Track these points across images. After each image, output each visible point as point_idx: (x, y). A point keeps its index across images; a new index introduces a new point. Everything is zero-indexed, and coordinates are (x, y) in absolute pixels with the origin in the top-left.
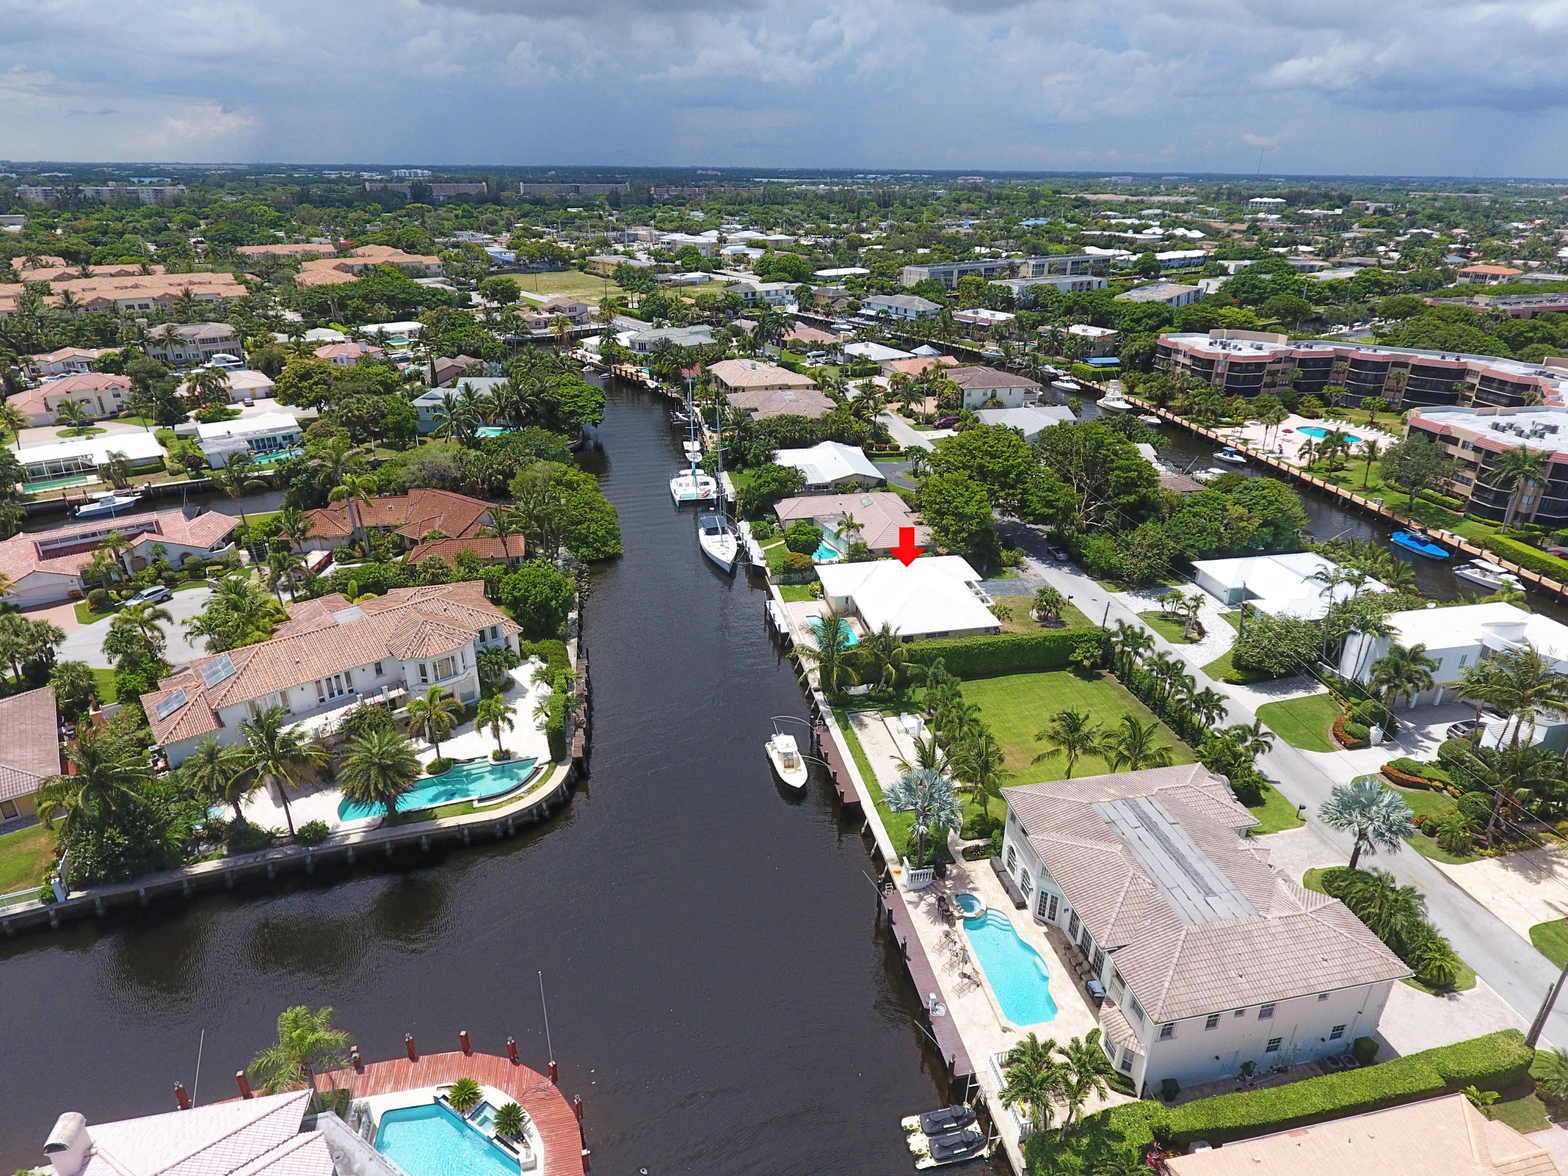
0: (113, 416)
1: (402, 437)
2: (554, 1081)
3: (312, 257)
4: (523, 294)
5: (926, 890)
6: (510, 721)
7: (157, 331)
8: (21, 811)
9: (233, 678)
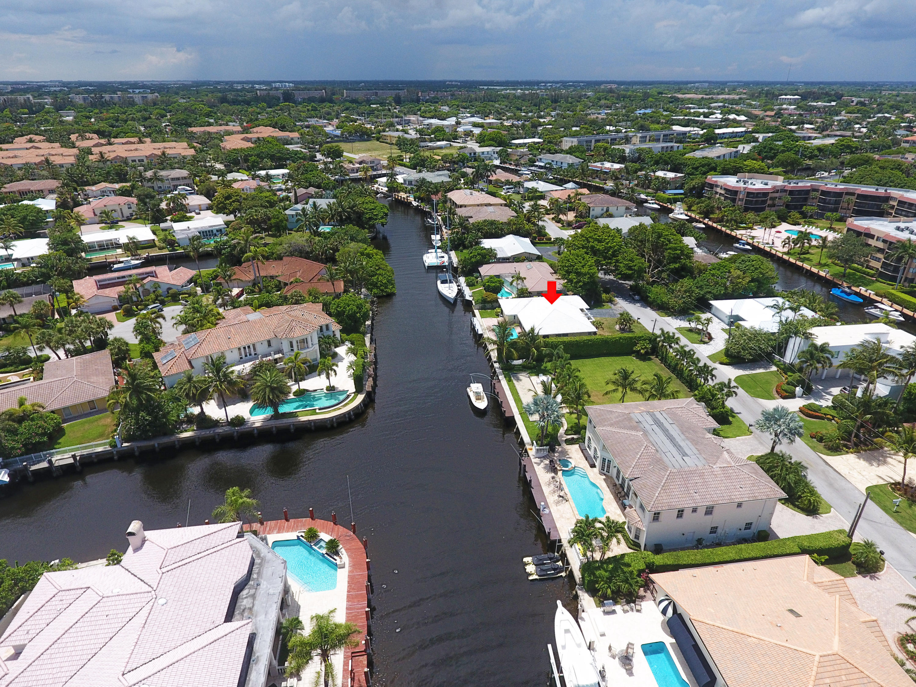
0: (128, 219)
1: (279, 231)
2: (354, 533)
3: (229, 133)
4: (345, 154)
5: (544, 457)
6: (335, 371)
7: (149, 174)
8: (98, 406)
9: (198, 345)
